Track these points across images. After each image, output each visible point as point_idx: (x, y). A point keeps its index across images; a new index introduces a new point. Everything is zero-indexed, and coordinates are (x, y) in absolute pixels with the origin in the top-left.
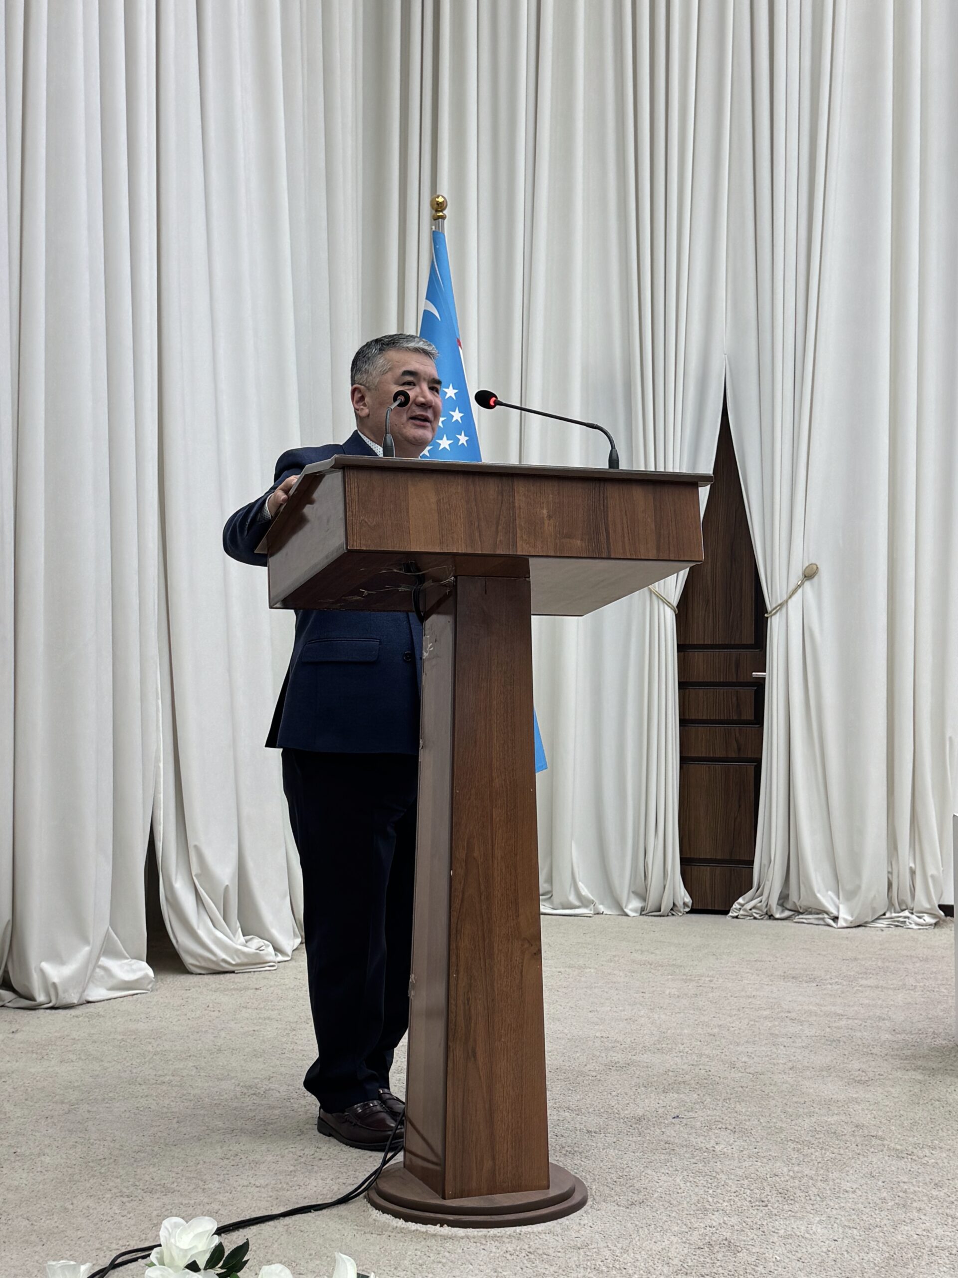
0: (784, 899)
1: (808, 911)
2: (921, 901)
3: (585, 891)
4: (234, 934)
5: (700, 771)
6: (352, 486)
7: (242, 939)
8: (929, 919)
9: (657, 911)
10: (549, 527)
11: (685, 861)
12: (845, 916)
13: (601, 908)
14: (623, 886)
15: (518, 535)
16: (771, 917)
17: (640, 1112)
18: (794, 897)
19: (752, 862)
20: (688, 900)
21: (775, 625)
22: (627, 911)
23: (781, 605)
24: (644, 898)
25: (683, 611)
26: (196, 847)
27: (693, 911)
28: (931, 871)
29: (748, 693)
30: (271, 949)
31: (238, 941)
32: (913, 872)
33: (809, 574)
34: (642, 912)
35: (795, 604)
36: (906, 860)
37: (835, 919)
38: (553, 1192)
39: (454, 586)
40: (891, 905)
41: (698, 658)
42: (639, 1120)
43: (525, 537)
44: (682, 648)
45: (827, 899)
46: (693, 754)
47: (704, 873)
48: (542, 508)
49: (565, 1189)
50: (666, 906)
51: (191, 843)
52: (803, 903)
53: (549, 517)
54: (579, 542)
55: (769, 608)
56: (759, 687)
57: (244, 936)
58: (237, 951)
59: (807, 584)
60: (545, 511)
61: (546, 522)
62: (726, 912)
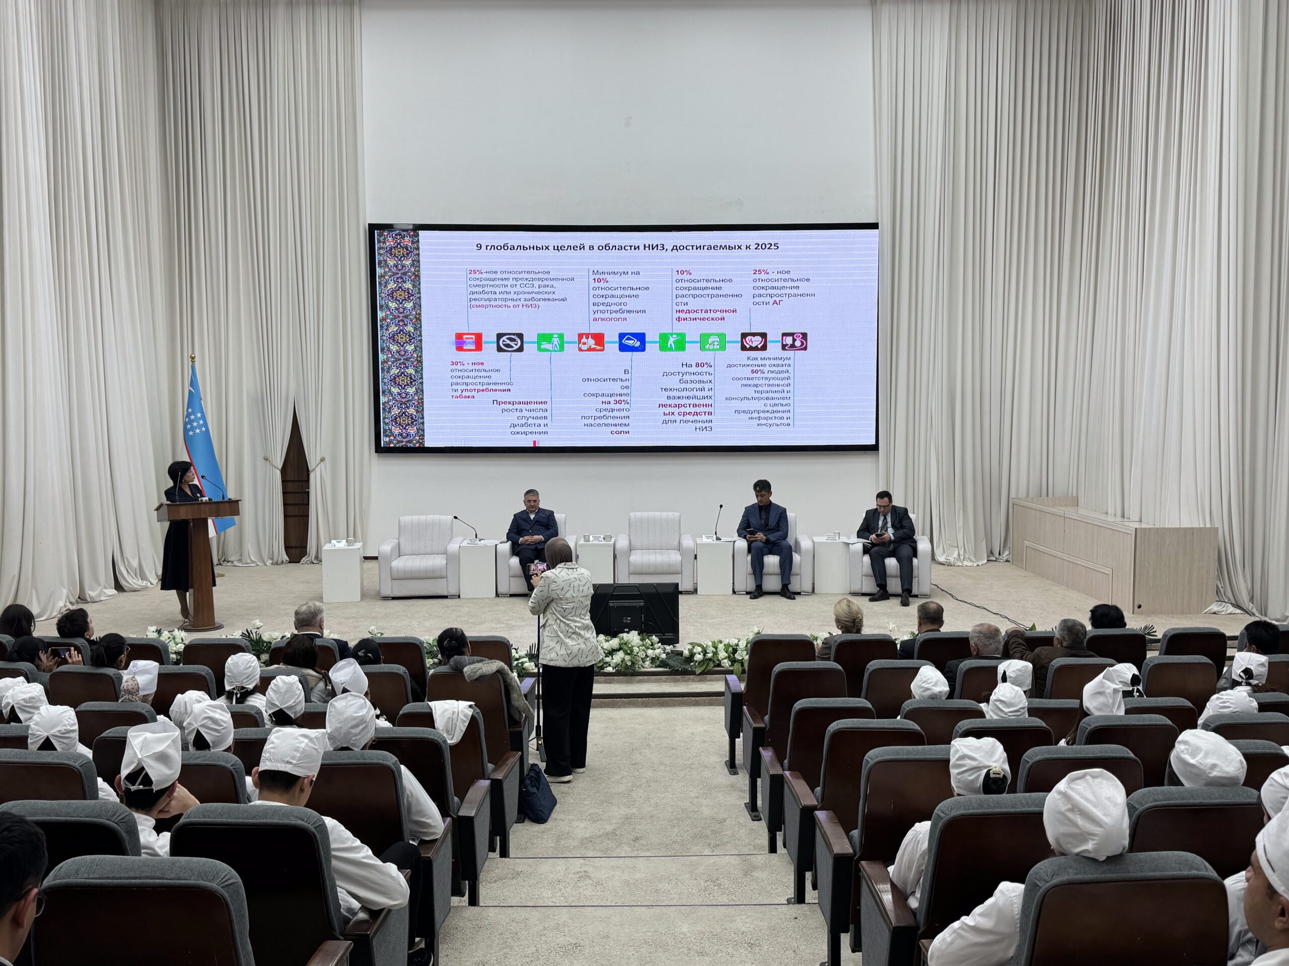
0: (317, 558)
3: (253, 558)
4: (139, 580)
5: (291, 520)
9: (277, 564)
11: (287, 548)
13: (259, 563)
14: (265, 556)
18: (320, 557)
19: (306, 547)
20: (288, 559)
21: (312, 476)
22: (267, 564)
23: (314, 469)
24: (272, 559)
25: (283, 470)
26: (127, 557)
27: (290, 562)
29: (306, 496)
30: (150, 584)
31: (140, 582)
33: (322, 460)
34: (272, 564)
35: (318, 469)
41: (290, 484)
44: (283, 482)
46: (288, 515)
47: (292, 550)
50: (280, 561)
51: (125, 556)
52: (322, 558)
55: (310, 470)
56: (308, 494)
57: (141, 580)
58: (140, 585)
59: (322, 463)
62: (299, 562)
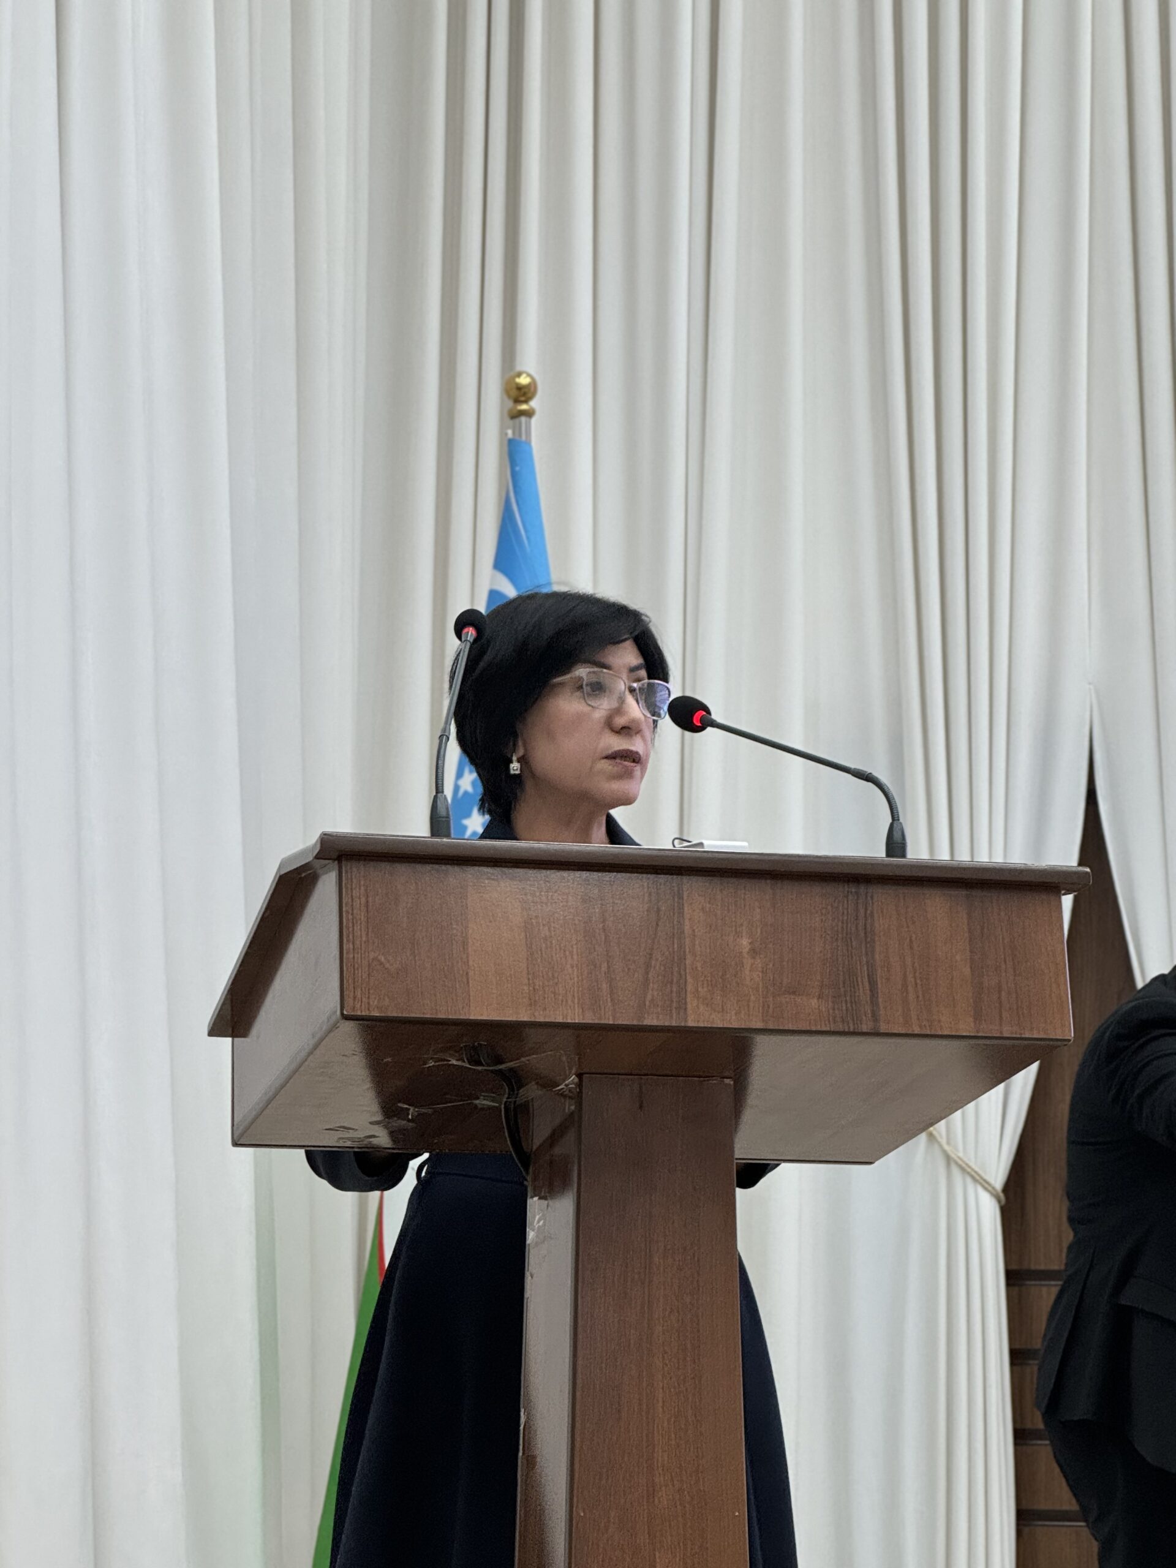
6: (356, 893)
10: (752, 973)
15: (689, 988)
39: (578, 1094)
43: (703, 991)
48: (738, 934)
53: (754, 952)
54: (814, 1002)
60: (745, 942)
61: (748, 962)
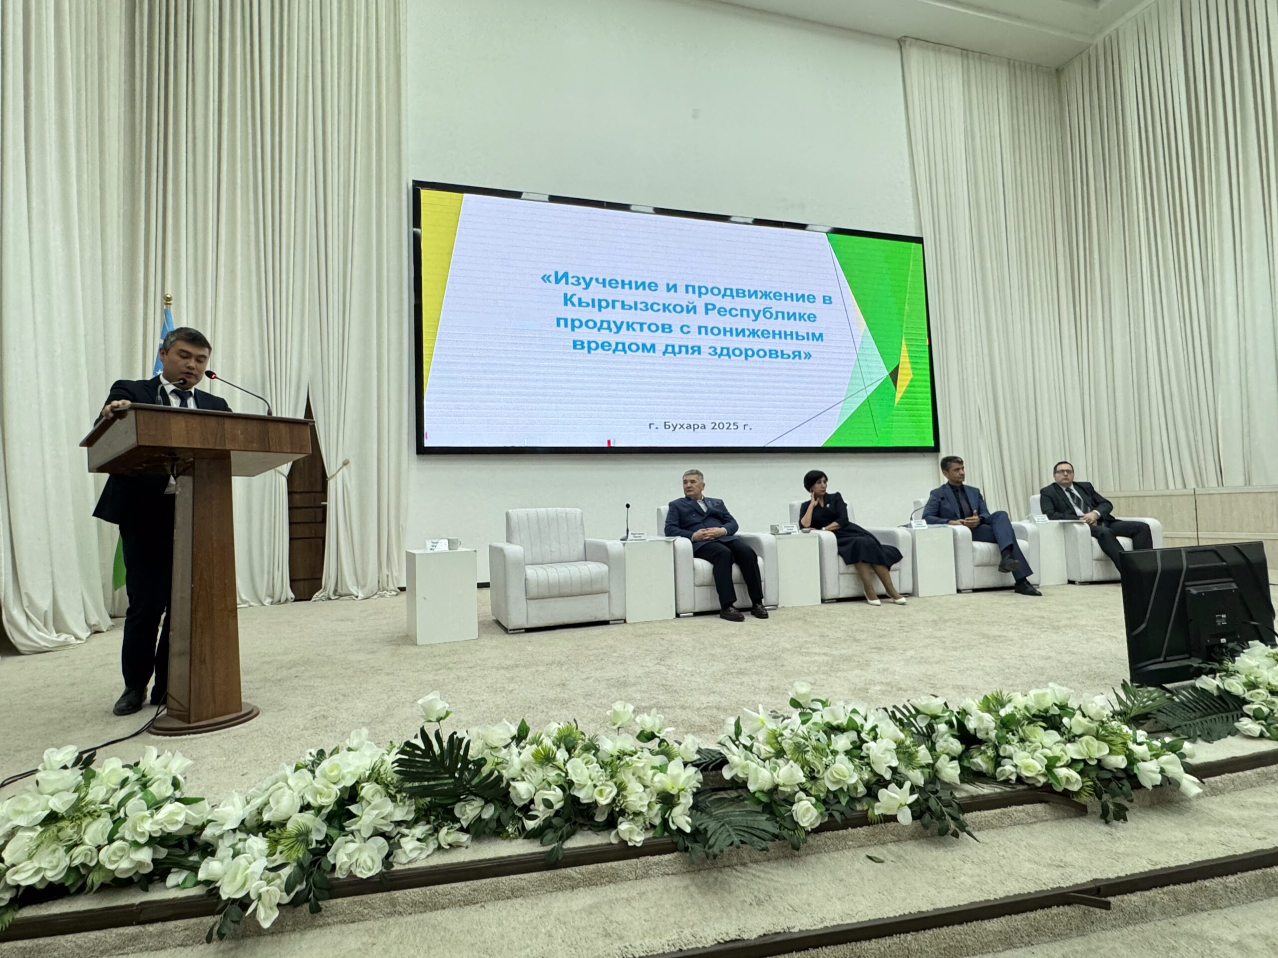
0: (335, 592)
1: (346, 595)
2: (391, 587)
3: (244, 597)
4: (51, 632)
7: (56, 635)
8: (394, 593)
9: (279, 603)
11: (292, 581)
12: (361, 595)
13: (252, 604)
14: (262, 592)
16: (330, 599)
17: (279, 678)
18: (339, 590)
19: (321, 578)
20: (293, 596)
21: (331, 484)
22: (265, 603)
23: (333, 476)
24: (273, 597)
25: (290, 478)
26: (26, 594)
27: (296, 600)
28: (395, 574)
29: (320, 511)
30: (73, 638)
31: (54, 636)
32: (388, 576)
33: (346, 463)
34: (272, 603)
35: (340, 474)
36: (385, 571)
37: (357, 597)
38: (243, 712)
39: (193, 463)
40: (379, 590)
41: (297, 497)
42: (279, 680)
44: (290, 493)
45: (354, 590)
46: (295, 536)
47: (301, 584)
48: (238, 430)
49: (249, 710)
50: (283, 600)
51: (23, 591)
52: (344, 592)
53: (241, 434)
54: (255, 445)
55: (328, 476)
56: (324, 508)
57: (57, 632)
58: (53, 641)
59: (345, 467)
60: (240, 432)
61: (240, 436)
62: (310, 599)
